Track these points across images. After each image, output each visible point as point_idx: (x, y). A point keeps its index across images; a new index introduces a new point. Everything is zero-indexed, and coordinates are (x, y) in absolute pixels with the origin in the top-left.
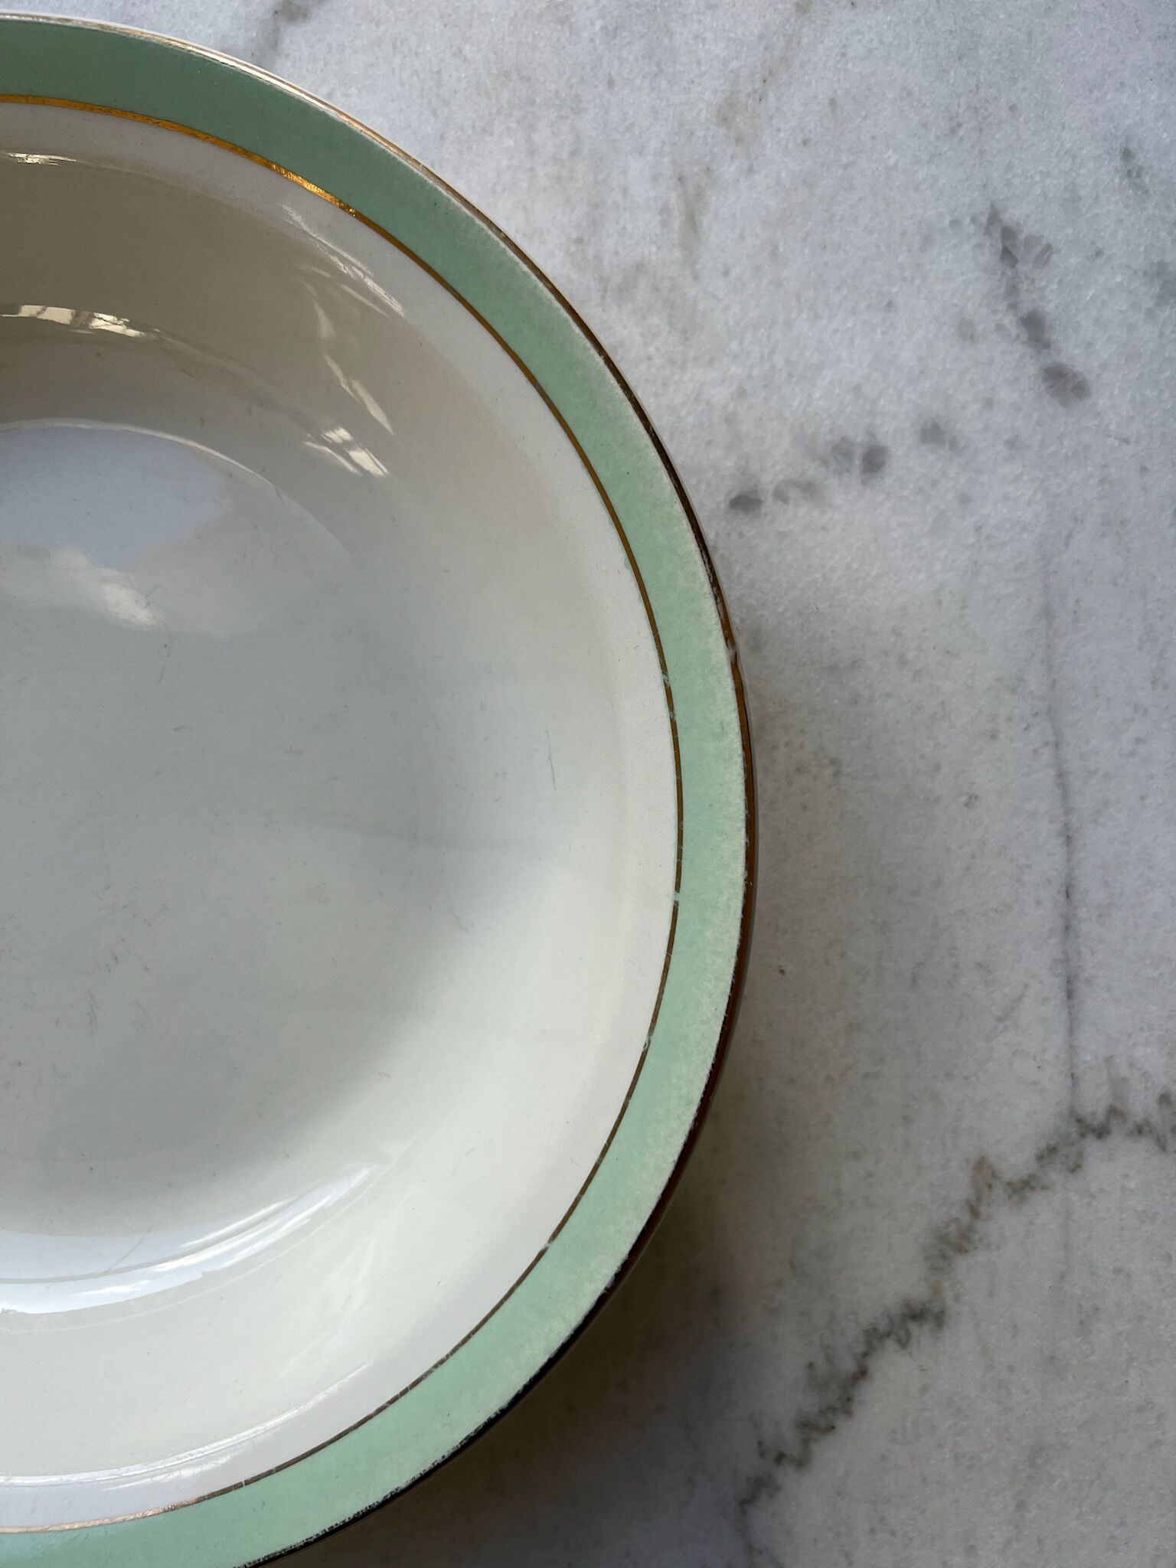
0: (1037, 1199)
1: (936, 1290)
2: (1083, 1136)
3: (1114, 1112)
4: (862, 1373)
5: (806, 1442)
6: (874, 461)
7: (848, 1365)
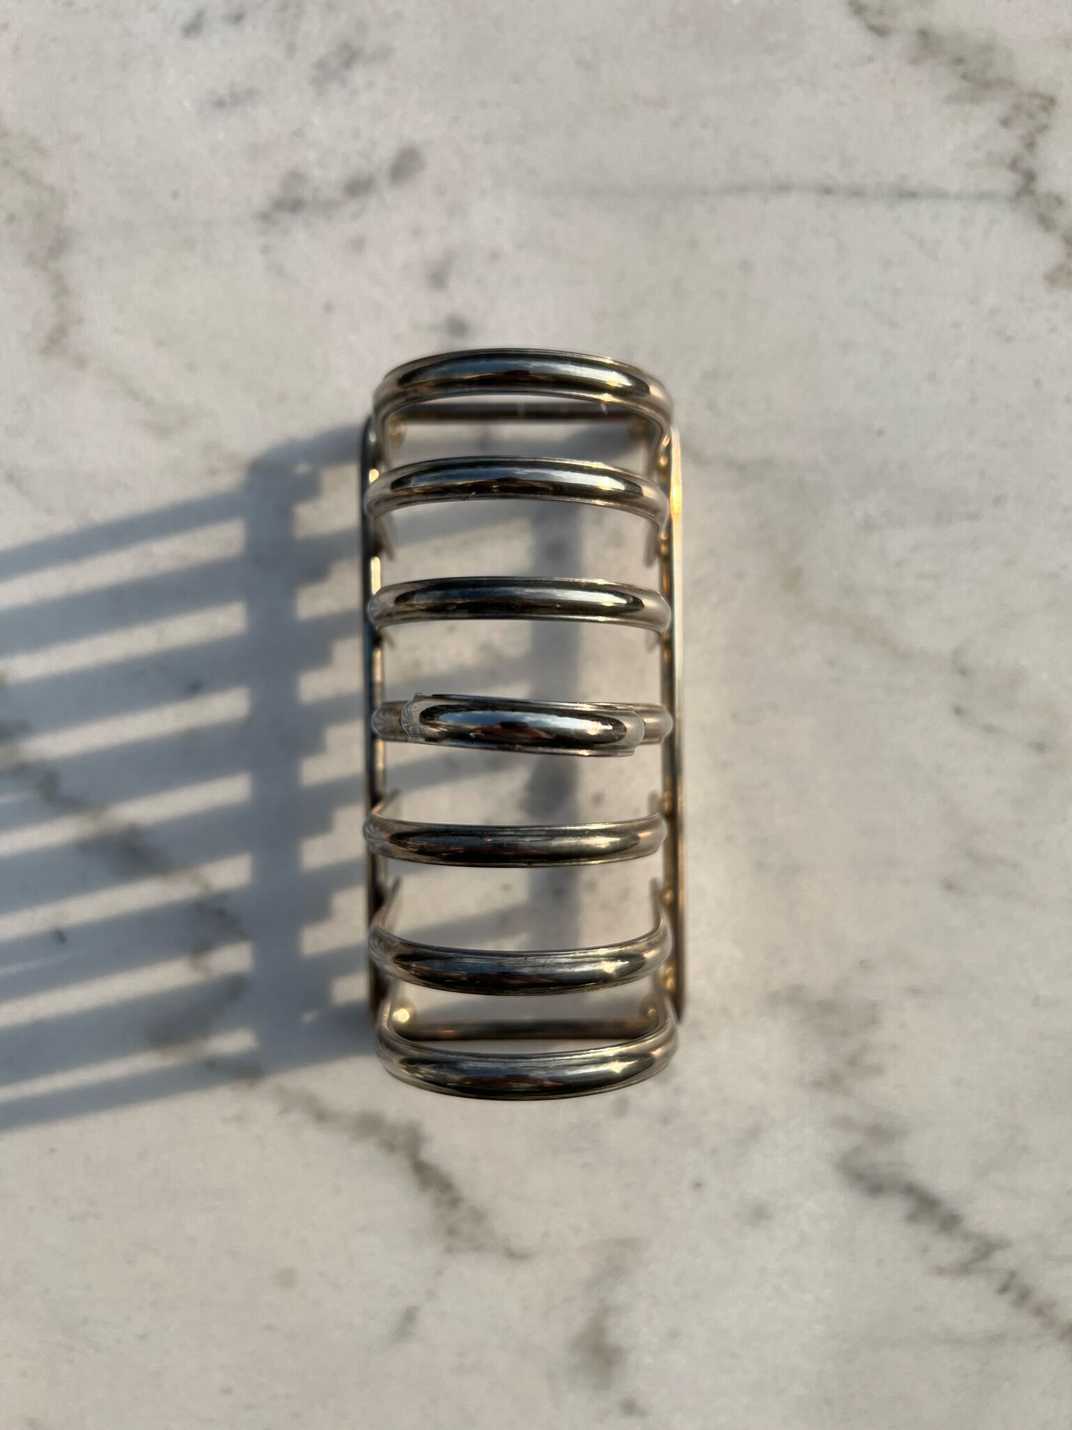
2: (1032, 192)
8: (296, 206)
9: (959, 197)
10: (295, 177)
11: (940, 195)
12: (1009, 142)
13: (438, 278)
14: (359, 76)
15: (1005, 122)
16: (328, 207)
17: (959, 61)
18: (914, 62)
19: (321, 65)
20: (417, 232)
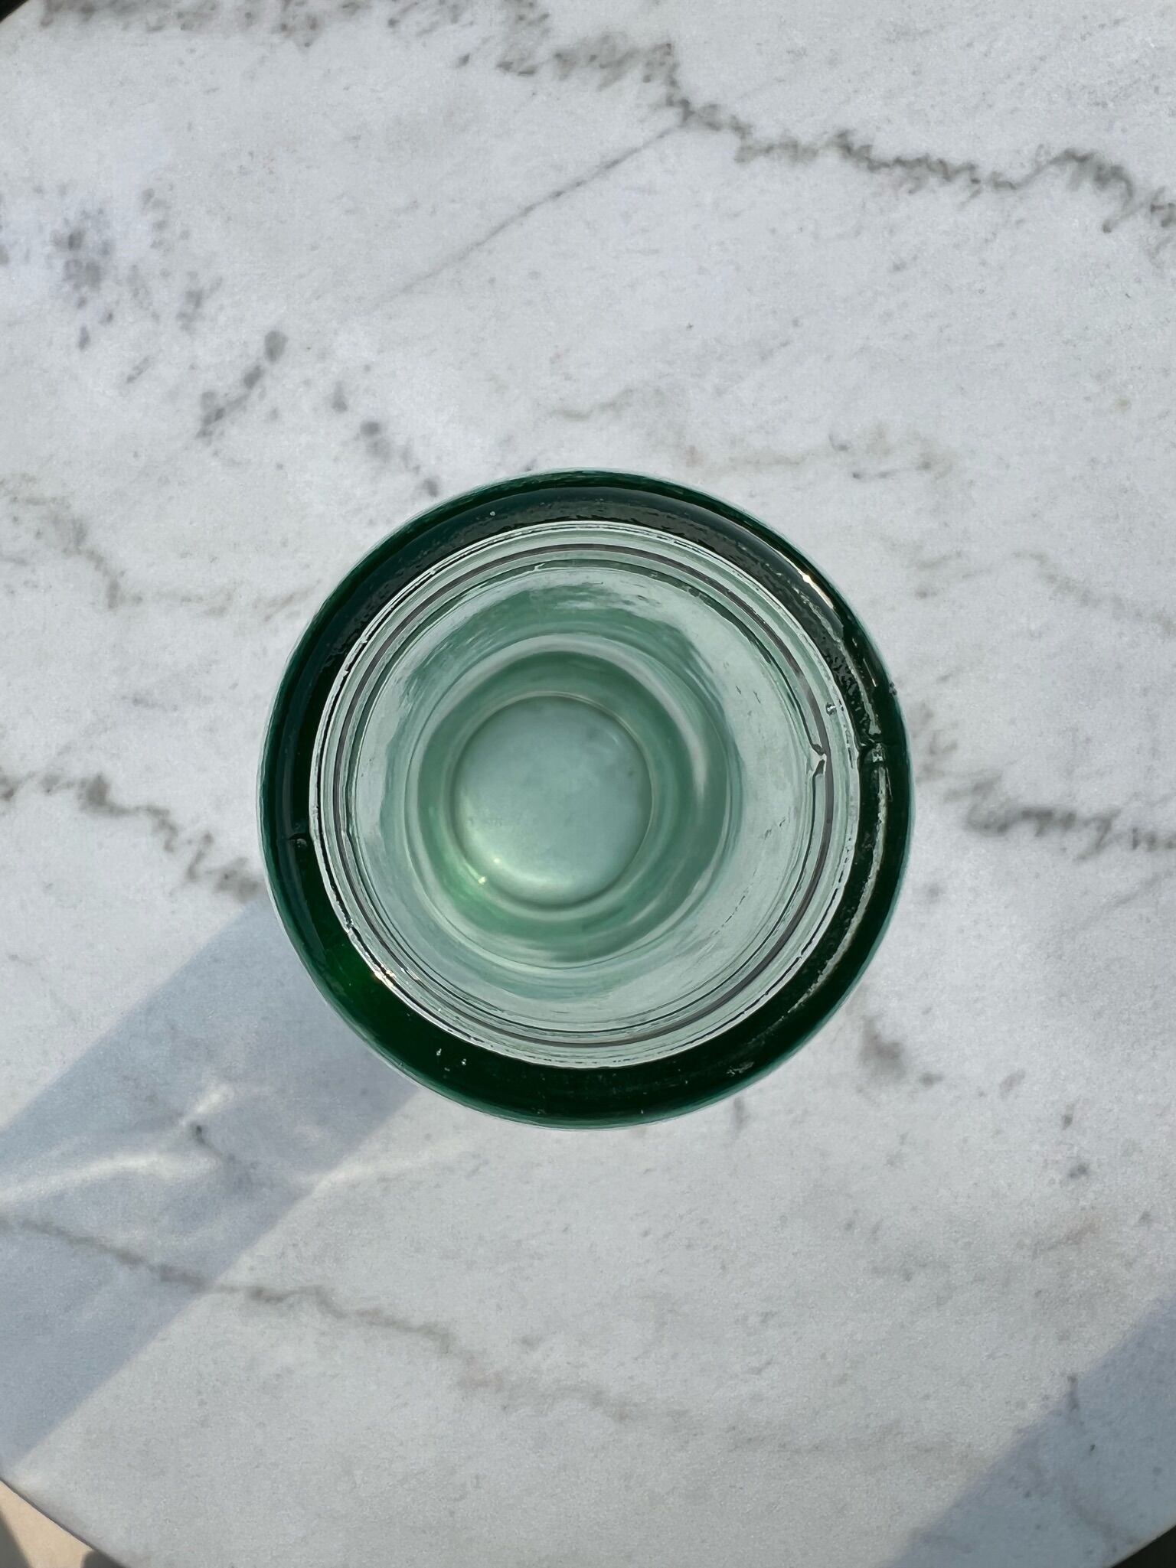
0: (743, 118)
1: (828, 145)
2: (693, 113)
3: (670, 103)
4: (899, 162)
5: (958, 171)
6: (372, 429)
7: (898, 171)
8: (219, 414)
9: (647, 145)
10: (208, 396)
11: (635, 151)
12: (657, 90)
13: (339, 404)
14: (209, 307)
15: (647, 79)
16: (239, 403)
17: (593, 58)
18: (564, 77)
19: (182, 315)
20: (307, 383)
